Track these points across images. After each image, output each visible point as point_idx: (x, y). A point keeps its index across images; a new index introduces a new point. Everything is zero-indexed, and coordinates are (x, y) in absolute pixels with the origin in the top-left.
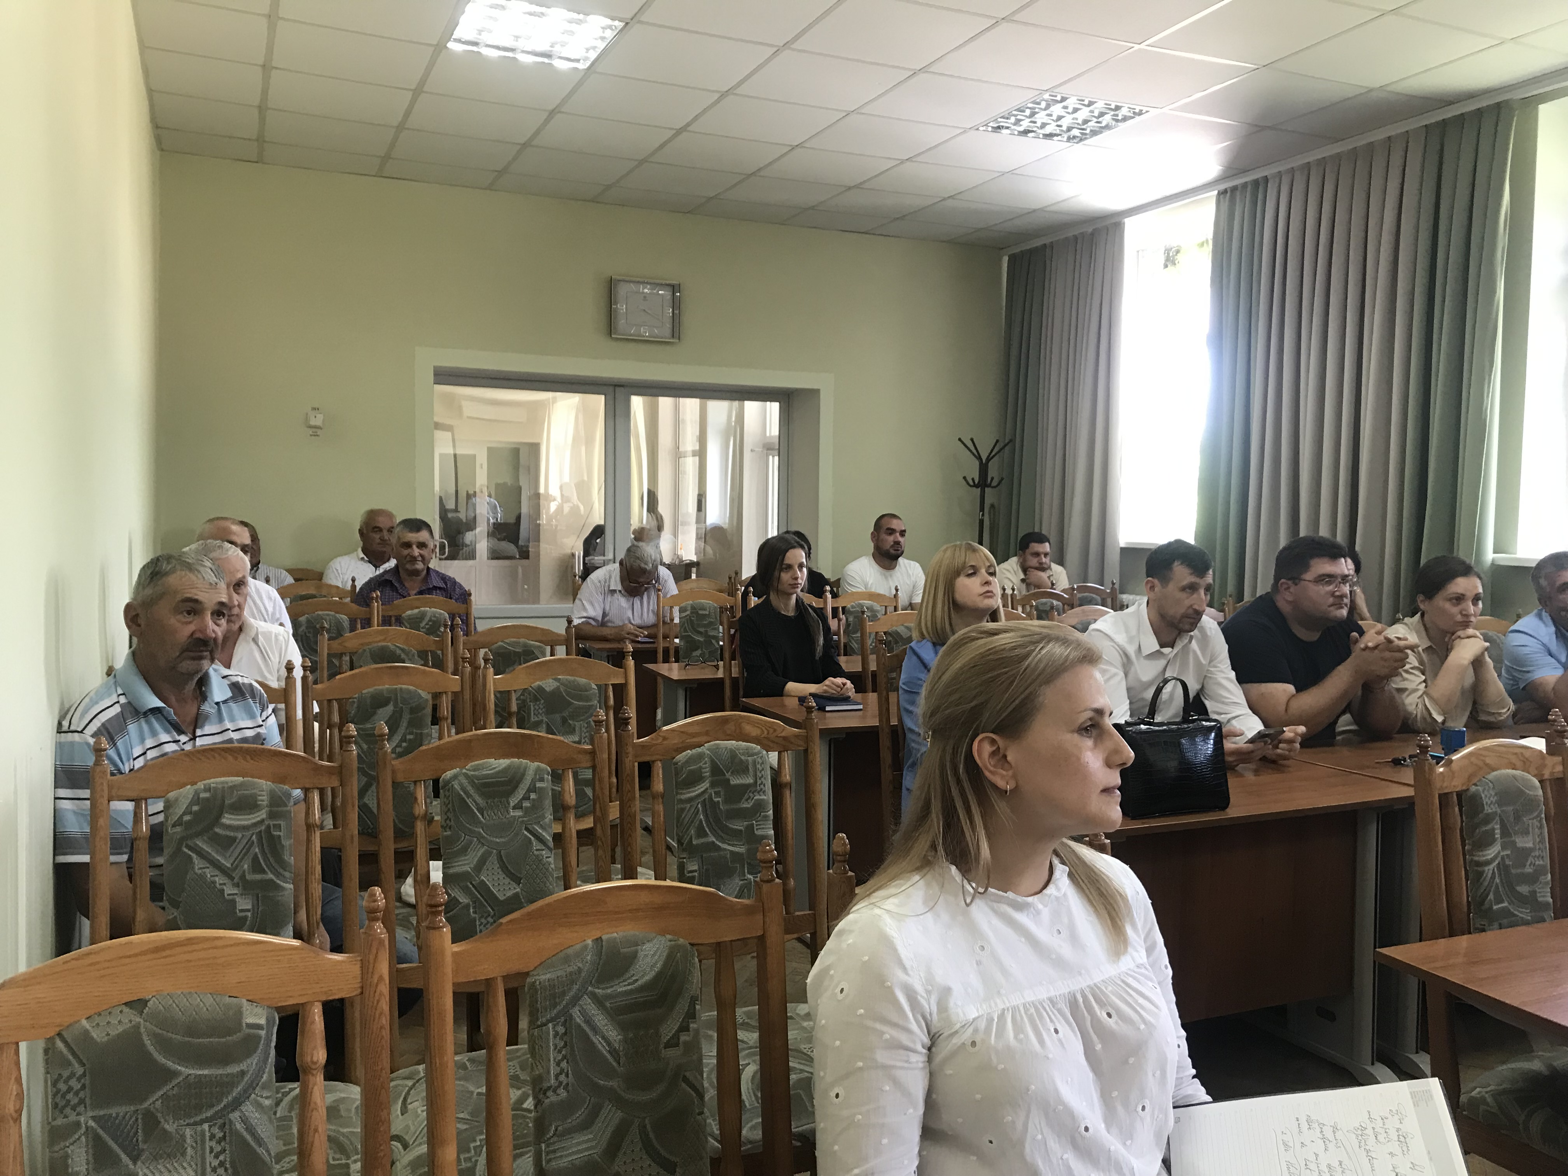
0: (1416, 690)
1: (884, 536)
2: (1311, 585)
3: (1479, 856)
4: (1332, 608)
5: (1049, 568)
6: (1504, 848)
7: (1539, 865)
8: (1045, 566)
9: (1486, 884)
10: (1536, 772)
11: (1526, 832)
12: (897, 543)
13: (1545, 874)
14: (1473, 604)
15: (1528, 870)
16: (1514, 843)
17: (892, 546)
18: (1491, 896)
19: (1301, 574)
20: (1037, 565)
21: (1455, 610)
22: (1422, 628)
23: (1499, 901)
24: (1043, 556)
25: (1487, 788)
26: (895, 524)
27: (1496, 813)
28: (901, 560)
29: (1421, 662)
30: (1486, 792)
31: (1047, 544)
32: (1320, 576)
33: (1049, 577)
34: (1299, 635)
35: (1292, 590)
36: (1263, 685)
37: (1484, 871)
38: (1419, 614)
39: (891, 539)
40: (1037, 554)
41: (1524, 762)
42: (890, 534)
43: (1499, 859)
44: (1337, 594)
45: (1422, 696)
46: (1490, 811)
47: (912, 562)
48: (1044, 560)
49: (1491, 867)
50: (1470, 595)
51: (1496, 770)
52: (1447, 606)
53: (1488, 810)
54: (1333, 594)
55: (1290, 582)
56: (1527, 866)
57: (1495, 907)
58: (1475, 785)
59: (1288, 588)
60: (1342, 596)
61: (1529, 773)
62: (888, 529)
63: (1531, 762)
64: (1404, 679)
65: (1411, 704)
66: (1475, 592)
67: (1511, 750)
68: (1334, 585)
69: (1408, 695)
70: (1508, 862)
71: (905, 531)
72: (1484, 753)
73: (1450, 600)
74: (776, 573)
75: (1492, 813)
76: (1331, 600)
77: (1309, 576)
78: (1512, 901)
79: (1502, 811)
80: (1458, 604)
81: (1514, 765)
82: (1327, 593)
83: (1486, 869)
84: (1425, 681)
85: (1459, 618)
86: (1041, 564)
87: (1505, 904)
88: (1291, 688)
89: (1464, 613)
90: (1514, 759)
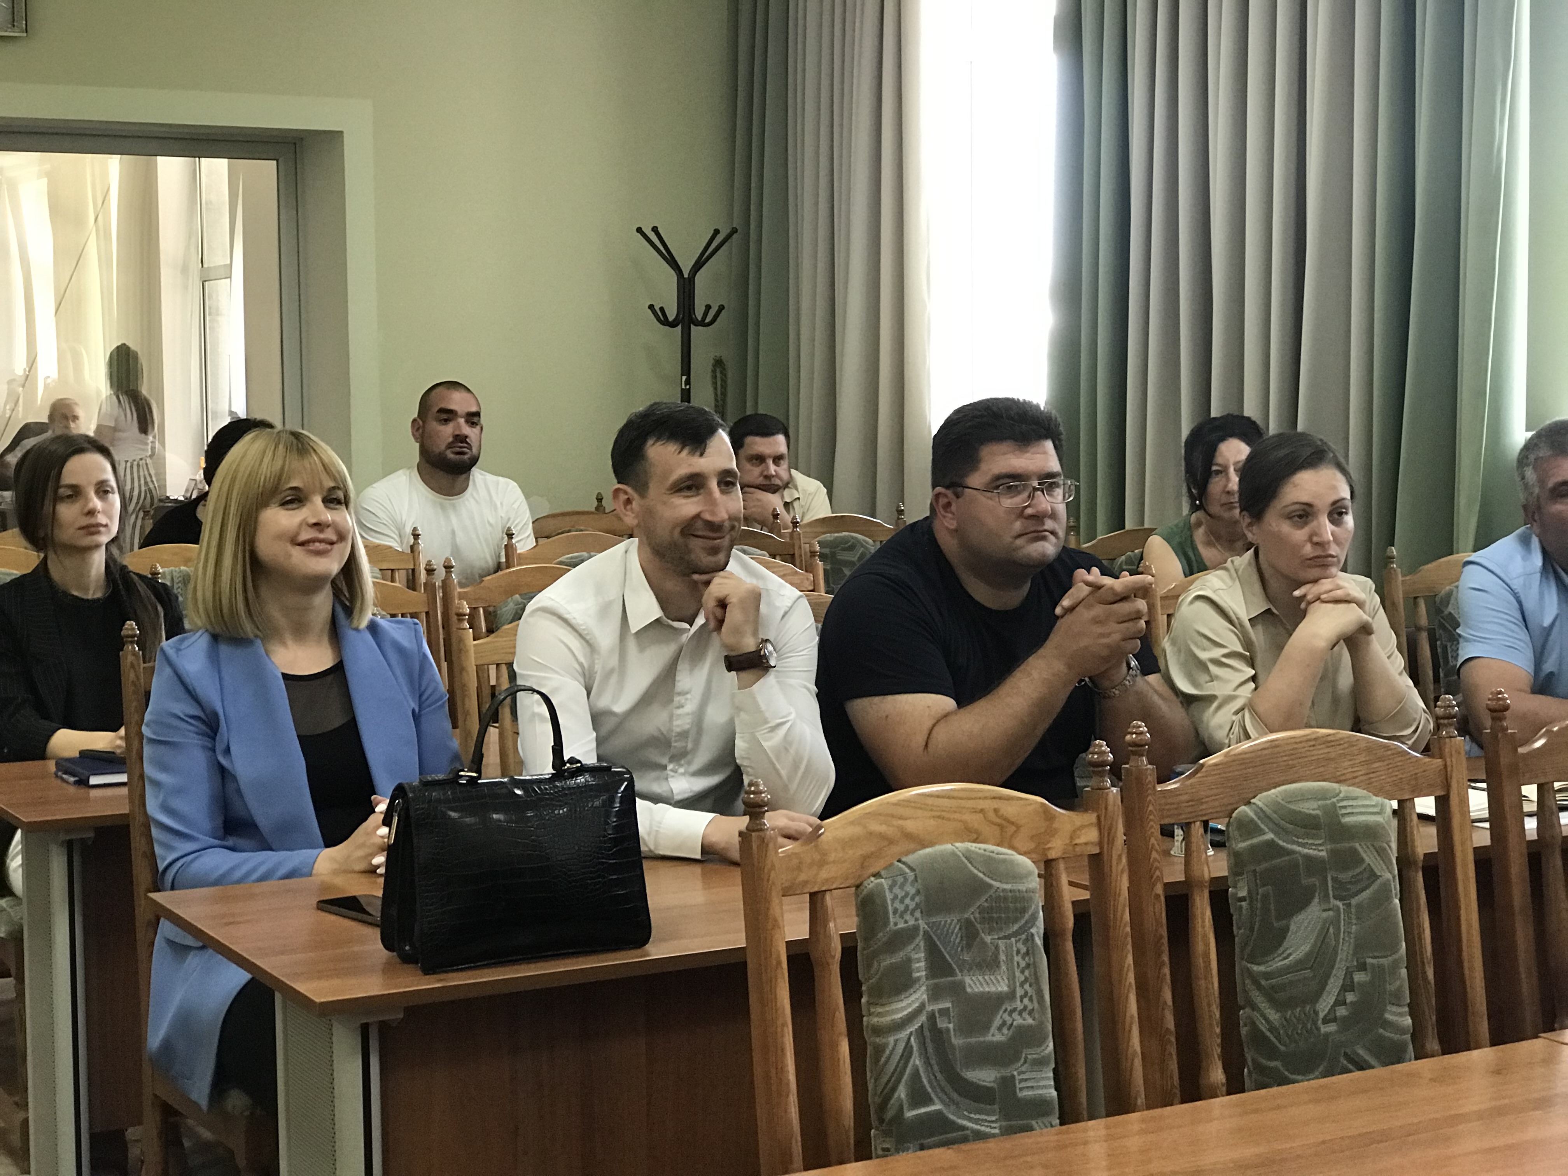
0: (1230, 699)
1: (434, 425)
2: (982, 498)
3: (879, 1015)
4: (1019, 542)
5: (788, 484)
6: (935, 994)
7: (1020, 1027)
8: (778, 482)
9: (891, 1067)
10: (1032, 846)
11: (989, 964)
12: (461, 439)
13: (1042, 1041)
14: (1333, 522)
15: (995, 1036)
16: (958, 989)
17: (450, 446)
18: (902, 1092)
19: (965, 475)
20: (760, 481)
21: (1299, 535)
22: (1255, 577)
23: (919, 1097)
24: (770, 462)
25: (900, 879)
26: (458, 402)
27: (916, 928)
28: (477, 474)
29: (1248, 644)
30: (897, 890)
31: (781, 438)
32: (998, 477)
33: (787, 505)
34: (978, 597)
35: (953, 508)
36: (890, 698)
37: (886, 1045)
38: (1253, 549)
39: (447, 431)
40: (760, 459)
41: (1002, 827)
42: (446, 421)
43: (923, 1018)
44: (1029, 511)
45: (1242, 709)
46: (901, 925)
47: (502, 479)
48: (772, 469)
49: (903, 1035)
50: (1323, 503)
51: (931, 844)
52: (1286, 528)
53: (896, 923)
54: (1020, 513)
55: (949, 493)
56: (993, 1029)
57: (910, 1114)
58: (877, 875)
59: (949, 504)
60: (1039, 518)
61: (1012, 847)
62: (442, 411)
63: (1018, 827)
64: (1213, 678)
65: (1220, 727)
66: (1335, 497)
67: (970, 804)
68: (1025, 495)
69: (1219, 708)
70: (942, 1024)
71: (477, 414)
72: (901, 811)
73: (1289, 517)
74: (47, 507)
75: (907, 930)
76: (1018, 525)
77: (976, 479)
78: (952, 1100)
79: (931, 925)
80: (1306, 524)
81: (976, 831)
82: (1010, 510)
83: (891, 1040)
84: (1254, 678)
85: (1308, 550)
86: (768, 477)
87: (937, 1107)
88: (947, 703)
89: (1315, 539)
90: (974, 820)
